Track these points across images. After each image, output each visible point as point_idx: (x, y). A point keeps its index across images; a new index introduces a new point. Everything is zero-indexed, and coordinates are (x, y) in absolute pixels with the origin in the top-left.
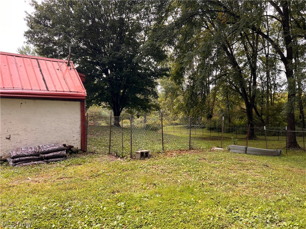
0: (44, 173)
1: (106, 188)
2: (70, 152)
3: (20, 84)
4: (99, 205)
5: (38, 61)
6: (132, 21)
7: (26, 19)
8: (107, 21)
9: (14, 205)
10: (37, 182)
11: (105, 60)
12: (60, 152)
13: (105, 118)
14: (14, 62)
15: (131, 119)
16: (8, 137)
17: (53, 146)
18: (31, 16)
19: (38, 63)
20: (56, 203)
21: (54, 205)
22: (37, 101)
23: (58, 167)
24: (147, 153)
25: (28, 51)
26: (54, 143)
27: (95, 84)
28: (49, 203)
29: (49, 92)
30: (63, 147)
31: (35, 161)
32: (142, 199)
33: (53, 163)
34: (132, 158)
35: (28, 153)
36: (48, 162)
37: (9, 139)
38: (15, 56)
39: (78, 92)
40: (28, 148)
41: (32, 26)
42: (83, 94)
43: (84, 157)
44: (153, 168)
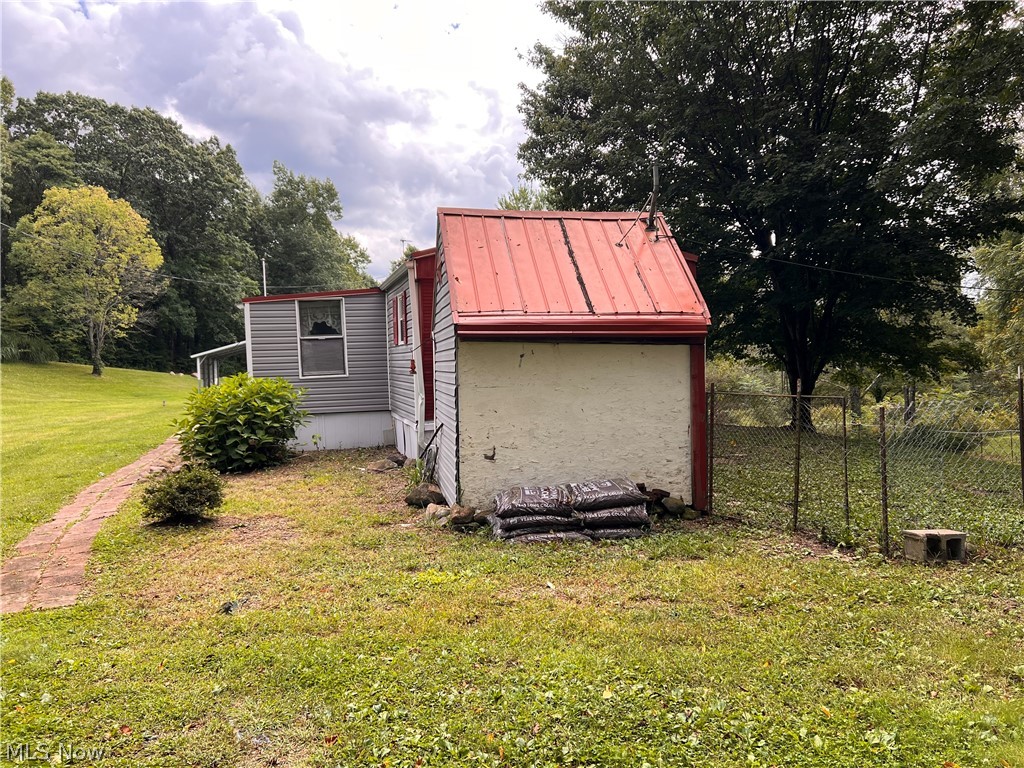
0: (590, 572)
1: (807, 659)
2: (659, 510)
3: (518, 300)
4: (793, 722)
5: (563, 226)
6: (863, 43)
7: (524, 107)
8: (765, 62)
9: (522, 667)
10: (571, 599)
11: (763, 198)
12: (629, 509)
13: (754, 399)
14: (503, 237)
15: (855, 404)
16: (490, 454)
17: (608, 489)
18: (534, 95)
19: (564, 231)
20: (640, 686)
21: (634, 688)
22: (564, 347)
23: (628, 557)
24: (954, 543)
25: (523, 202)
26: (610, 478)
27: (724, 286)
28: (618, 679)
29: (596, 317)
30: (637, 492)
31: (559, 531)
32: (972, 732)
33: (609, 541)
34: (890, 557)
35: (540, 503)
36: (595, 539)
37: (491, 458)
38: (506, 217)
39: (682, 313)
40: (539, 489)
41: (538, 125)
42: (700, 318)
43: (706, 533)
44: (991, 605)
